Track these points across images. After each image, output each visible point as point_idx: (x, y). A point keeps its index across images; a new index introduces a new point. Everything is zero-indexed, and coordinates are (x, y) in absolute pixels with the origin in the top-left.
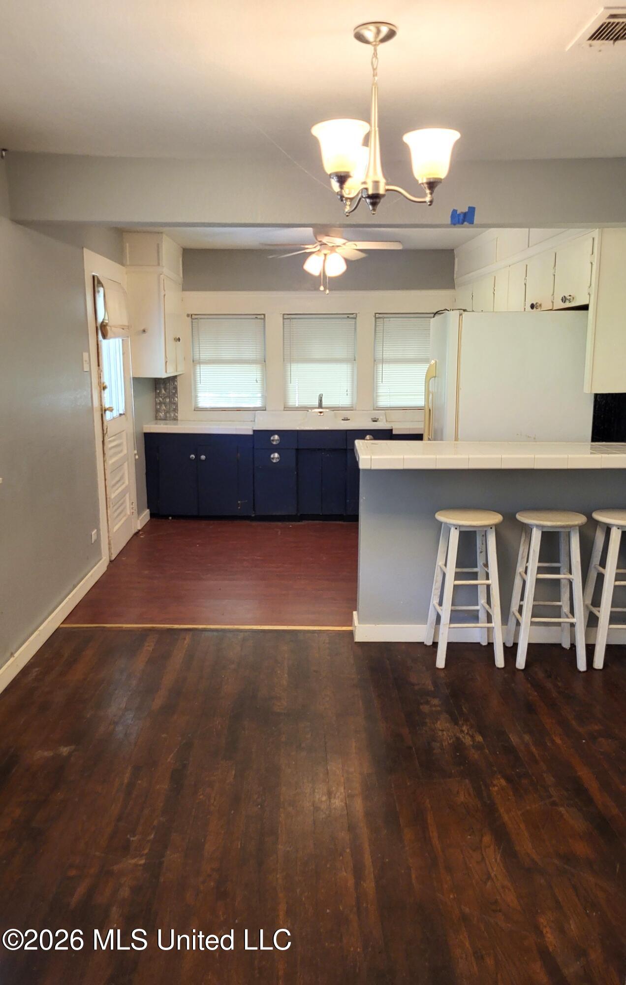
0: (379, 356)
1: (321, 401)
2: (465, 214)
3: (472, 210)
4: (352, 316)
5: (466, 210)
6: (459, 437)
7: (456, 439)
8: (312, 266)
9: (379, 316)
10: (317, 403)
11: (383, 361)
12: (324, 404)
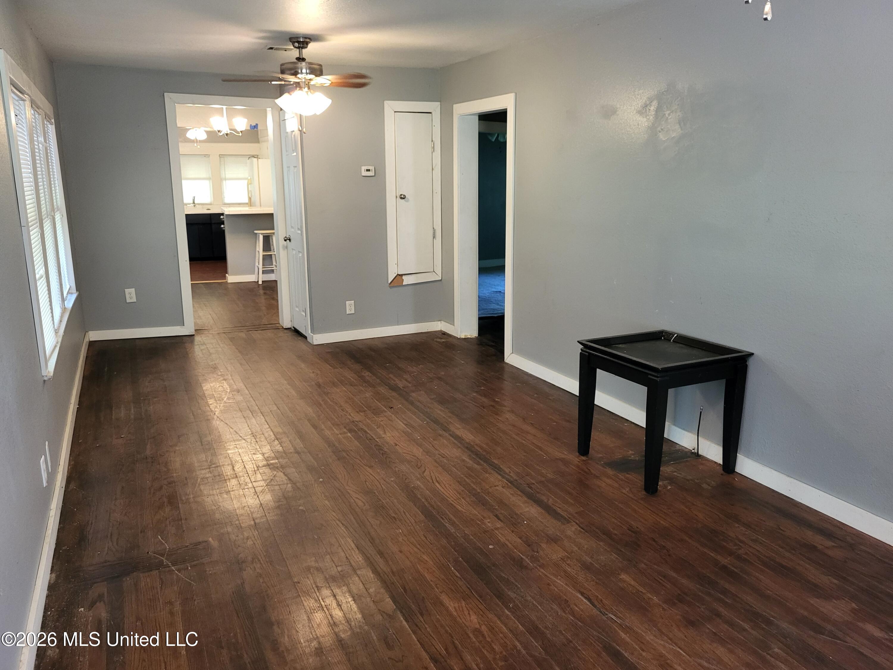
0: (223, 176)
1: (194, 200)
2: (255, 126)
3: (257, 124)
4: (207, 156)
5: (255, 125)
6: (262, 205)
7: (261, 206)
8: (190, 135)
9: (221, 156)
10: (192, 202)
11: (226, 179)
12: (196, 202)
